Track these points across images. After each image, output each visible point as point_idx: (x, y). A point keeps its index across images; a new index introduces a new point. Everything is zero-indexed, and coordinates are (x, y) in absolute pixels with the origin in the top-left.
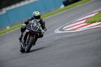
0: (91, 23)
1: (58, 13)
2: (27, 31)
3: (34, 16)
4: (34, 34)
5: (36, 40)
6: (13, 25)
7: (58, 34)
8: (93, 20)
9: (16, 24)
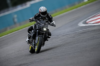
7: (82, 27)
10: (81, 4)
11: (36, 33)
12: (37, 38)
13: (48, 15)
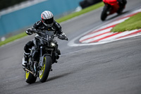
7: (73, 48)
11: (39, 51)
12: (42, 58)
13: (55, 23)
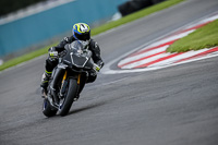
0: (180, 53)
1: (108, 32)
2: (62, 66)
3: (76, 34)
4: (77, 74)
5: (81, 87)
6: (12, 56)
7: (109, 77)
8: (183, 46)
9: (18, 56)
10: (105, 26)
